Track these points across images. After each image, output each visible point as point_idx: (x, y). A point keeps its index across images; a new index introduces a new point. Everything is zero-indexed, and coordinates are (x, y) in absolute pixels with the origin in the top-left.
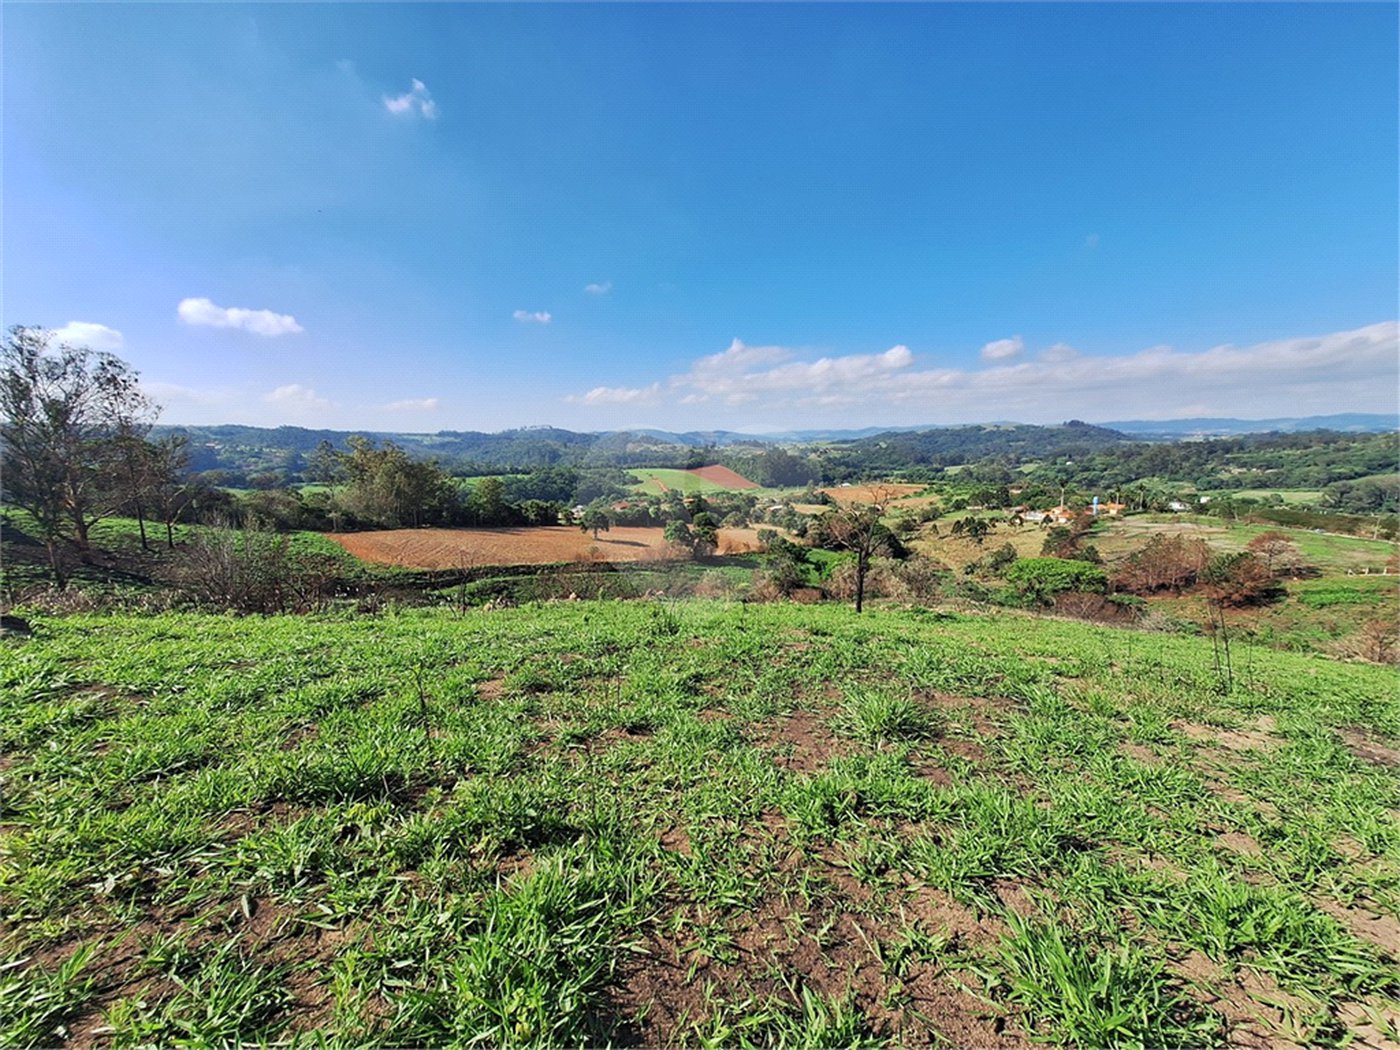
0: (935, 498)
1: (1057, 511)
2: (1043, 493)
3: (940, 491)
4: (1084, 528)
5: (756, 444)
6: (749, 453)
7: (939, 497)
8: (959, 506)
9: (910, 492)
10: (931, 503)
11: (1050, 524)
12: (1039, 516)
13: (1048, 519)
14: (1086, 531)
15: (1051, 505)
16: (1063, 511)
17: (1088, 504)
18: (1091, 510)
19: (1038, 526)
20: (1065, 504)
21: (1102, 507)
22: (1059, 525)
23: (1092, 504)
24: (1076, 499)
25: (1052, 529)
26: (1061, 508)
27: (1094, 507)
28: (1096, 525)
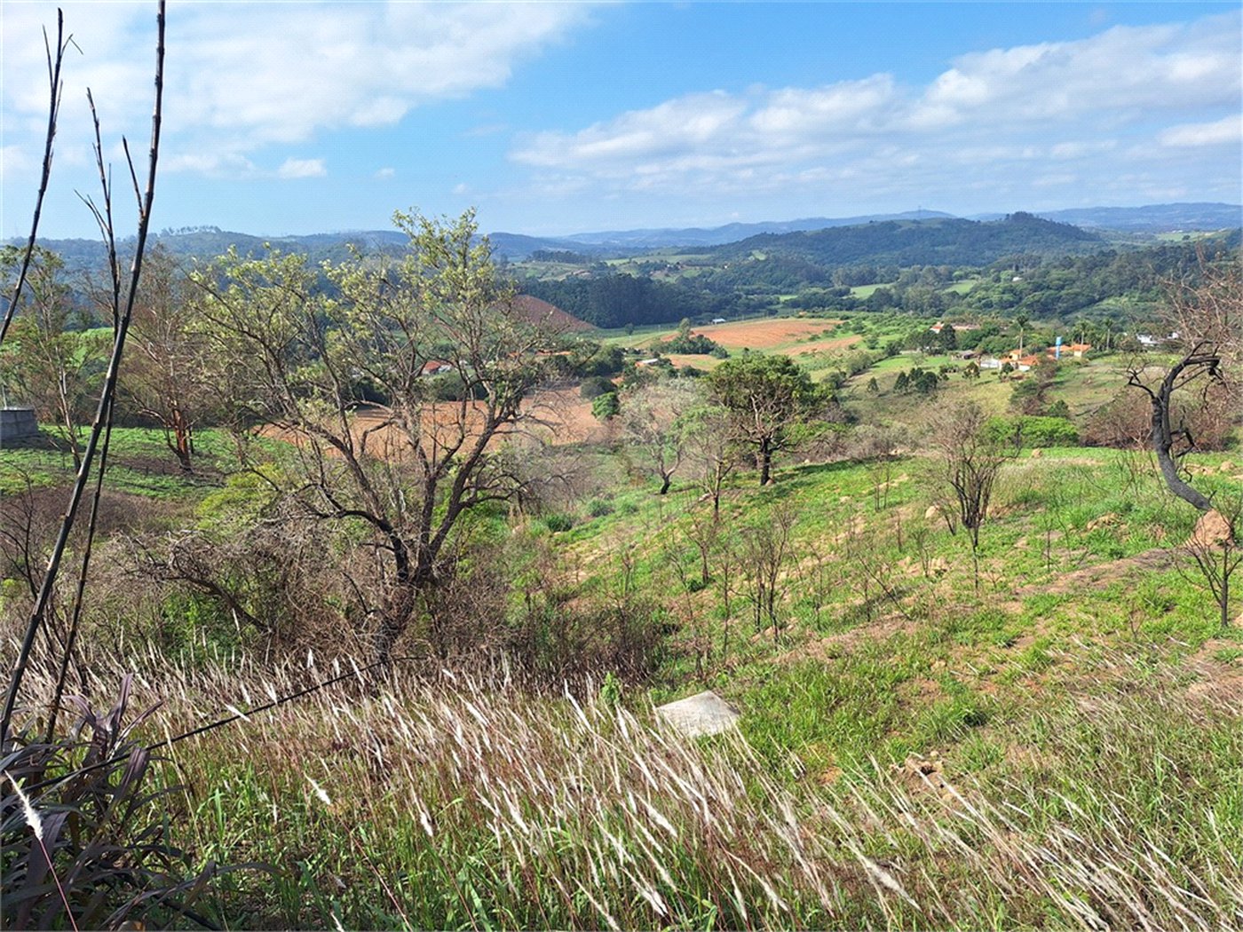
0: (856, 339)
1: (1015, 355)
2: (995, 331)
3: (859, 330)
4: (1049, 377)
5: (568, 258)
6: (561, 273)
7: (859, 338)
8: (892, 351)
9: (819, 331)
10: (852, 348)
11: (1010, 374)
12: (995, 363)
13: (1008, 368)
14: (1052, 380)
15: (1007, 348)
16: (1023, 356)
17: (1049, 345)
18: (1053, 353)
19: (996, 376)
20: (1024, 346)
21: (1065, 349)
22: (1020, 374)
23: (1054, 345)
24: (1036, 339)
25: (1012, 379)
26: (1020, 352)
27: (1056, 349)
28: (1060, 373)
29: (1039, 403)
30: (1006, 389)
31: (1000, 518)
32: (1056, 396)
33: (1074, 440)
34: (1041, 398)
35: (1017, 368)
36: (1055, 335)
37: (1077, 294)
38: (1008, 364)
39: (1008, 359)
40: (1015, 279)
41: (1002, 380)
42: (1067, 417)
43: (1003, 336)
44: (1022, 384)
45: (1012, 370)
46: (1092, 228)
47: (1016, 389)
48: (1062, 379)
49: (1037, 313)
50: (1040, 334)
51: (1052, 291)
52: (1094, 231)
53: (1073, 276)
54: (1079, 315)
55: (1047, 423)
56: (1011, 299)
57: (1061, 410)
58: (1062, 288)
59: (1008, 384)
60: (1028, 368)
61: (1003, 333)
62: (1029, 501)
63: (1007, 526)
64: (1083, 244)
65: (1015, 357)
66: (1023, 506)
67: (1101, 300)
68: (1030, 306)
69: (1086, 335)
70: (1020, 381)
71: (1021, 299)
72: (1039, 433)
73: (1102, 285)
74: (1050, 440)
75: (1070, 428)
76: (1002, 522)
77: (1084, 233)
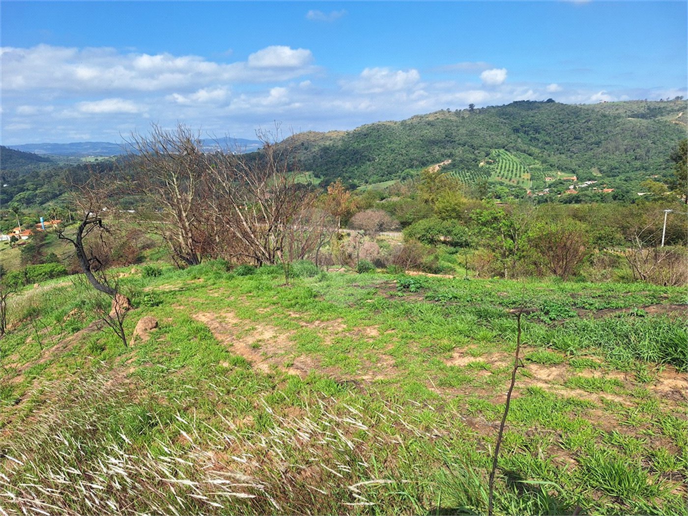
1: (17, 231)
4: (41, 241)
11: (17, 242)
12: (7, 237)
13: (14, 239)
14: (44, 243)
15: (10, 227)
16: (22, 231)
17: (37, 223)
18: (41, 227)
19: (8, 245)
20: (21, 225)
21: (46, 224)
22: (23, 242)
23: (40, 222)
24: (27, 220)
25: (19, 245)
26: (20, 228)
27: (41, 224)
28: (48, 238)
29: (39, 257)
30: (17, 251)
31: (15, 330)
32: (49, 251)
33: (65, 273)
34: (40, 254)
35: (20, 238)
36: (39, 217)
37: (46, 192)
38: (13, 236)
39: (13, 234)
40: (4, 186)
41: (13, 247)
42: (58, 262)
43: (6, 220)
44: (25, 247)
45: (17, 240)
46: (45, 155)
47: (23, 251)
48: (49, 241)
49: (25, 205)
50: (29, 217)
51: (31, 192)
52: (46, 156)
53: (42, 182)
54: (50, 203)
55: (47, 267)
56: (6, 198)
57: (54, 258)
58: (36, 189)
59: (17, 249)
60: (27, 237)
61: (5, 219)
62: (32, 314)
63: (19, 333)
64: (42, 164)
65: (17, 232)
66: (29, 318)
67: (61, 194)
68: (19, 201)
69: (56, 214)
70: (24, 246)
71: (12, 197)
72: (43, 274)
73: (59, 186)
74: (51, 275)
75: (60, 268)
76: (16, 331)
77: (41, 157)
